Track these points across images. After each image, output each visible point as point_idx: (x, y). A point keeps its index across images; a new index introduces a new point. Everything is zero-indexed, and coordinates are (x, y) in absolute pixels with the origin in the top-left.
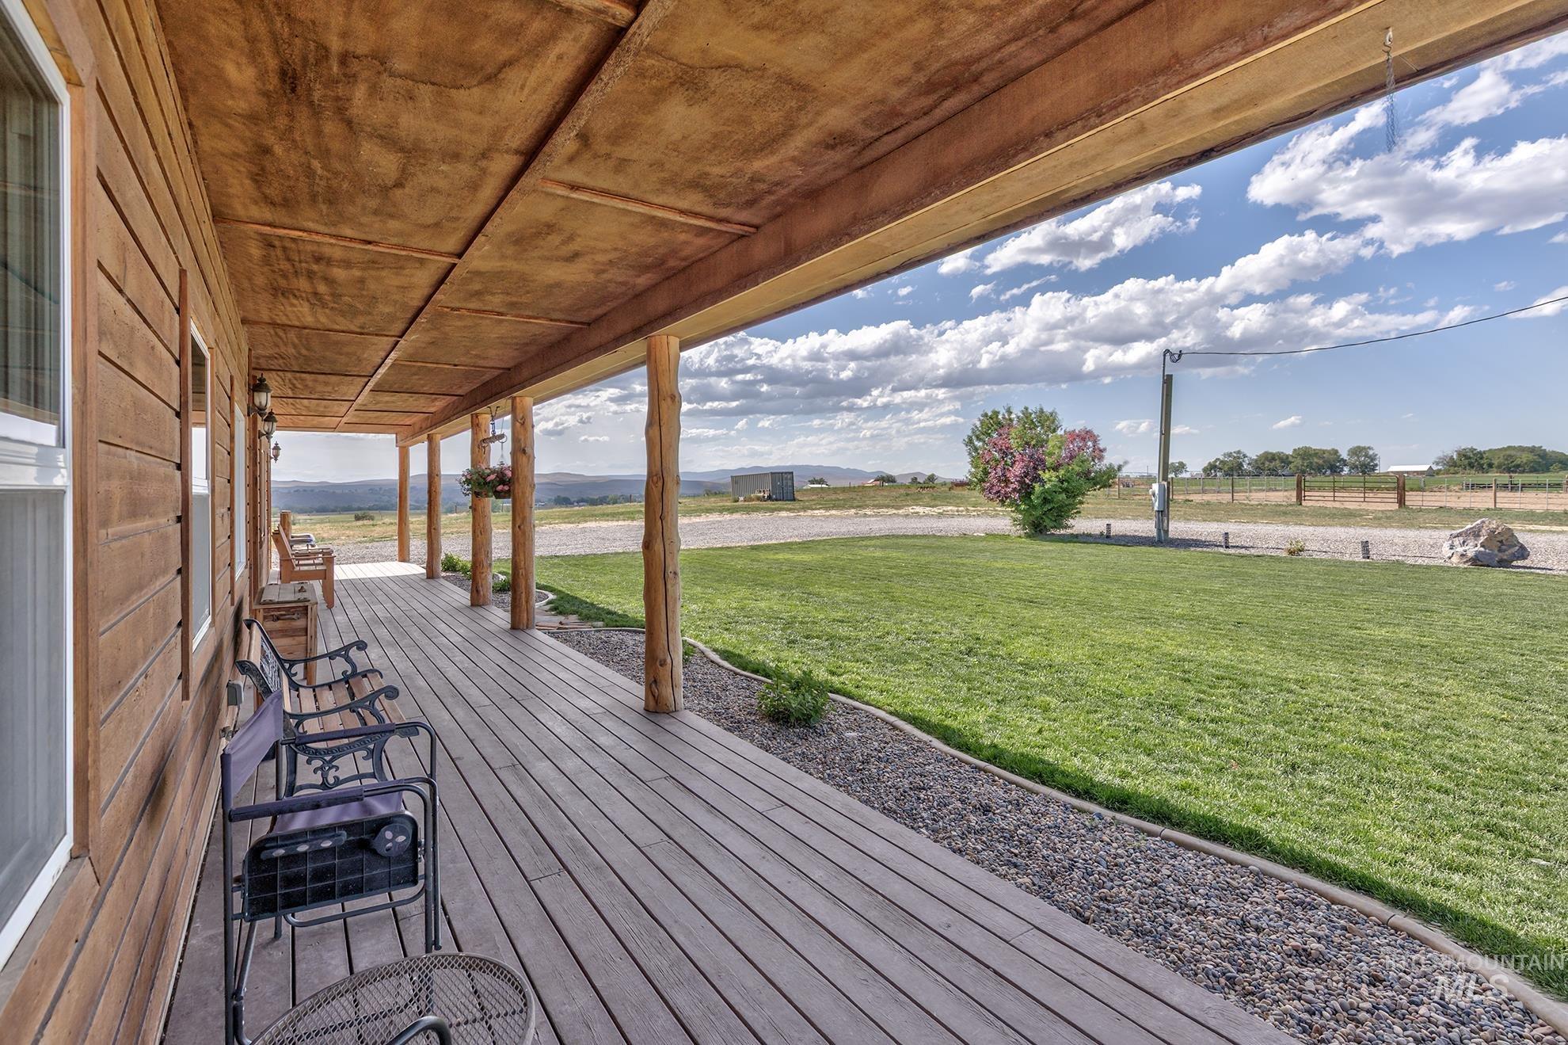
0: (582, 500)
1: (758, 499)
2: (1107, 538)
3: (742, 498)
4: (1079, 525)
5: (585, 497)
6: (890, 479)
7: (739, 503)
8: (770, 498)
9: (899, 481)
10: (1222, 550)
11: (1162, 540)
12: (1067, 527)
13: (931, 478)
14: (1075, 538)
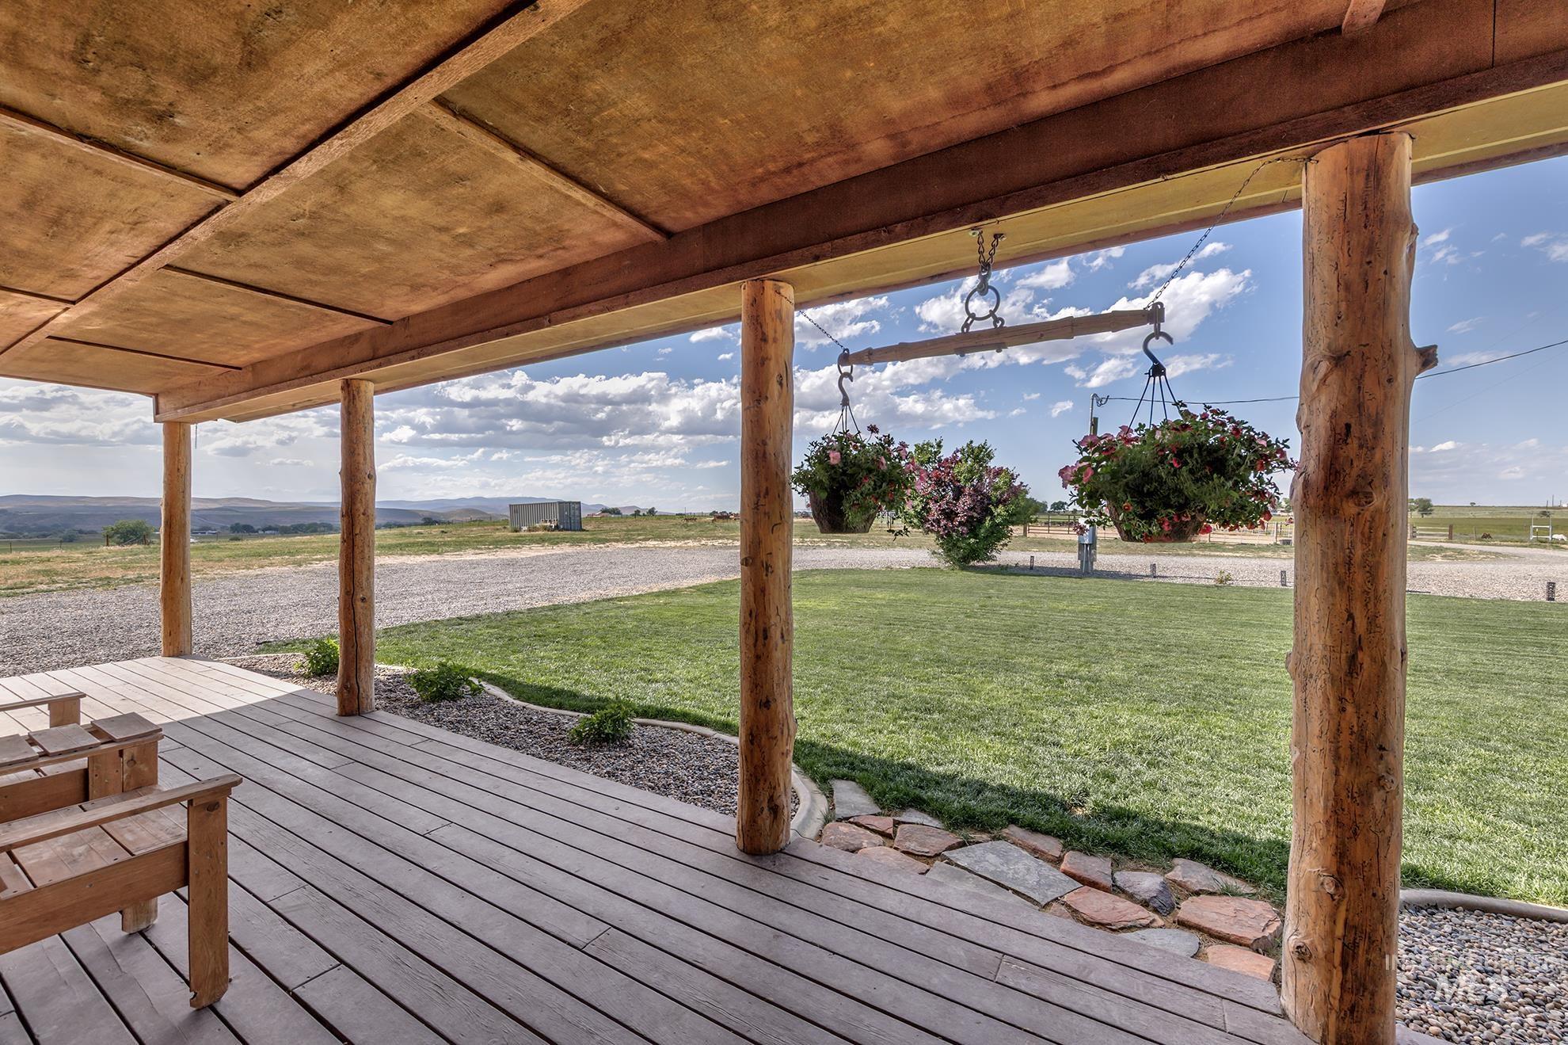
0: (270, 528)
1: (545, 528)
2: (1032, 571)
3: (525, 528)
4: (1006, 555)
5: (273, 525)
6: (616, 511)
7: (522, 533)
8: (557, 528)
9: (624, 513)
10: (1150, 580)
11: (1086, 571)
12: (989, 559)
13: (652, 512)
14: (1004, 570)
